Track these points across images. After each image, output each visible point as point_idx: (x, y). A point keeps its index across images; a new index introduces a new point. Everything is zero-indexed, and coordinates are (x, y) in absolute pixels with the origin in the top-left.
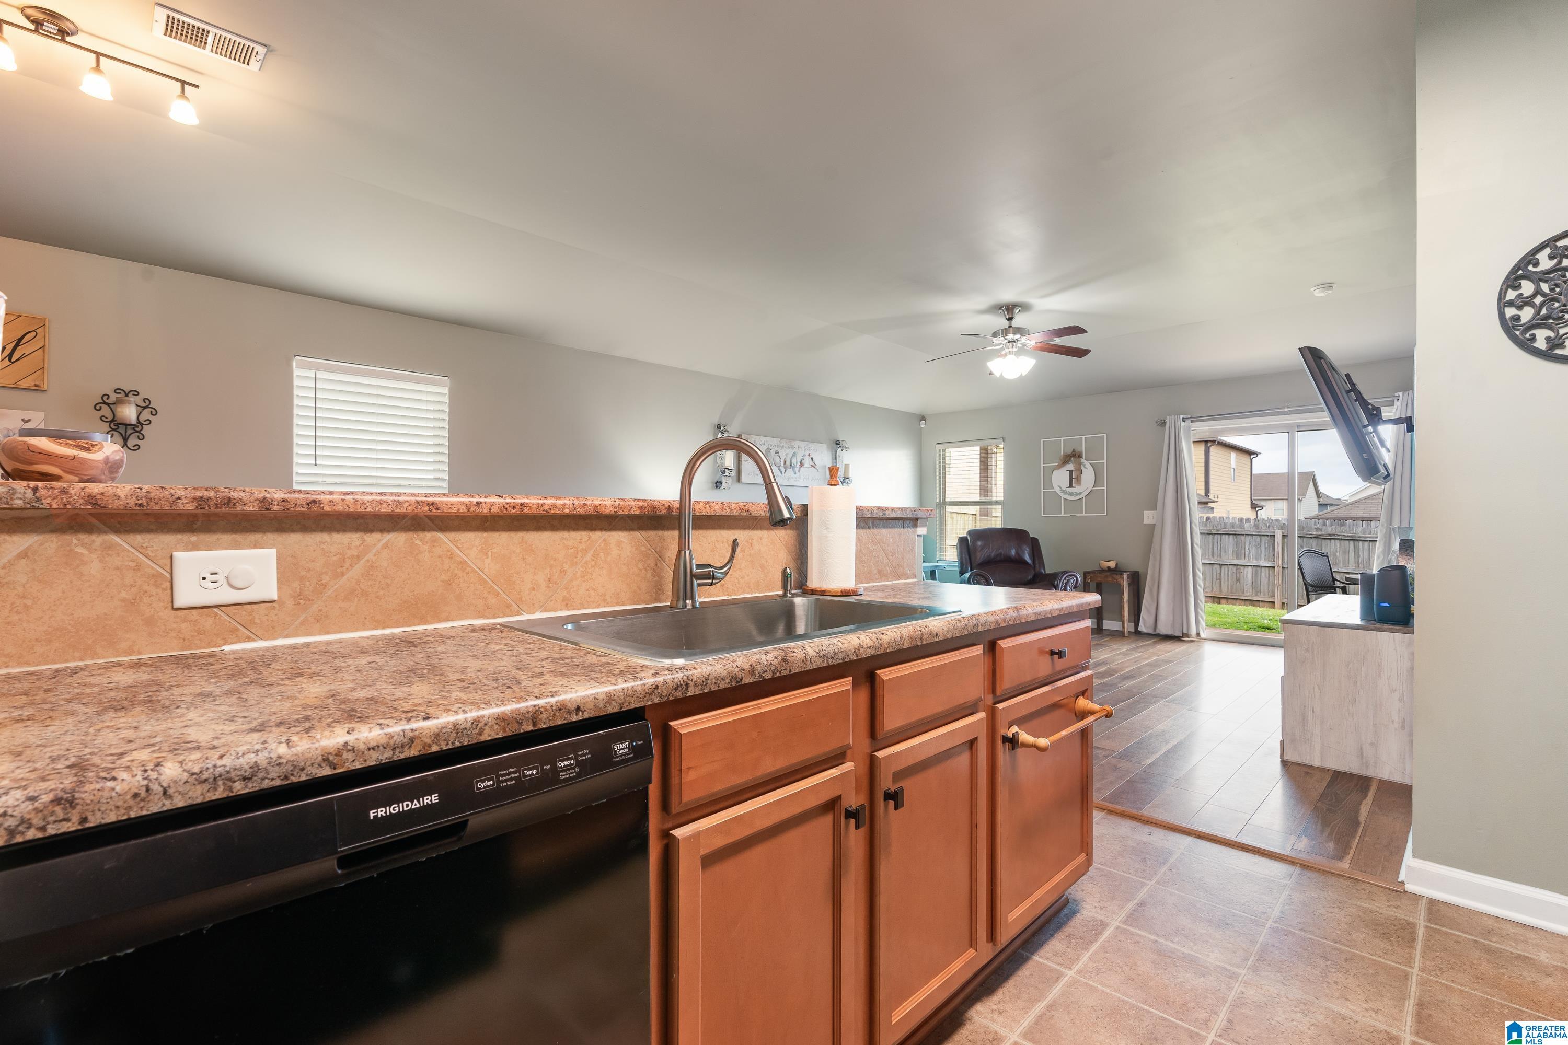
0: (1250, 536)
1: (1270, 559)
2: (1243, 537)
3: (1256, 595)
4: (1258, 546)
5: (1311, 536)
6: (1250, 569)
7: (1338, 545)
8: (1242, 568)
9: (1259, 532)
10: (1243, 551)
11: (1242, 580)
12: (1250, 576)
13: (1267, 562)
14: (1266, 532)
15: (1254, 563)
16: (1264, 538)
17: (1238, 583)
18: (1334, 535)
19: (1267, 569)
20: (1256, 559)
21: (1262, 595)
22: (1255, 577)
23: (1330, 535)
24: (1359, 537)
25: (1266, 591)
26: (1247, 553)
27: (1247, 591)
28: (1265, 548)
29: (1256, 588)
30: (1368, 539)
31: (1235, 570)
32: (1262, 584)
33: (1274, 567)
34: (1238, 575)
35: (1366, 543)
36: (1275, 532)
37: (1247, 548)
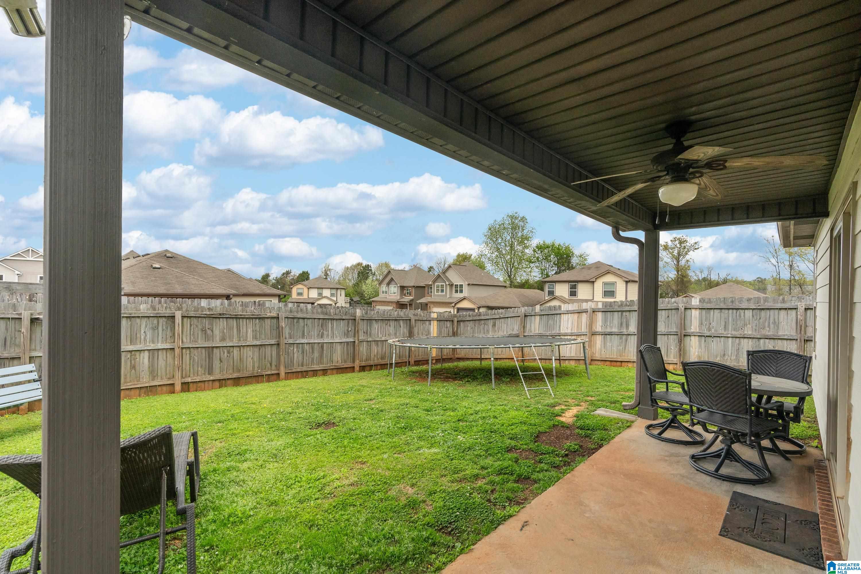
0: (146, 319)
1: (168, 341)
2: (138, 320)
3: (153, 380)
4: (155, 328)
5: (205, 316)
6: (146, 352)
7: (225, 323)
8: (137, 354)
9: (157, 313)
10: (138, 335)
11: (137, 368)
12: (146, 361)
13: (165, 345)
14: (165, 313)
15: (152, 346)
16: (161, 320)
17: (133, 371)
18: (223, 314)
19: (164, 351)
20: (153, 342)
21: (159, 379)
22: (151, 360)
23: (220, 314)
24: (241, 315)
25: (164, 374)
26: (142, 337)
27: (143, 378)
28: (163, 330)
29: (153, 373)
30: (247, 317)
31: (129, 356)
32: (159, 367)
33: (173, 349)
34: (133, 362)
35: (245, 320)
36: (174, 313)
37: (142, 331)
